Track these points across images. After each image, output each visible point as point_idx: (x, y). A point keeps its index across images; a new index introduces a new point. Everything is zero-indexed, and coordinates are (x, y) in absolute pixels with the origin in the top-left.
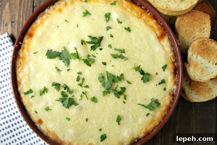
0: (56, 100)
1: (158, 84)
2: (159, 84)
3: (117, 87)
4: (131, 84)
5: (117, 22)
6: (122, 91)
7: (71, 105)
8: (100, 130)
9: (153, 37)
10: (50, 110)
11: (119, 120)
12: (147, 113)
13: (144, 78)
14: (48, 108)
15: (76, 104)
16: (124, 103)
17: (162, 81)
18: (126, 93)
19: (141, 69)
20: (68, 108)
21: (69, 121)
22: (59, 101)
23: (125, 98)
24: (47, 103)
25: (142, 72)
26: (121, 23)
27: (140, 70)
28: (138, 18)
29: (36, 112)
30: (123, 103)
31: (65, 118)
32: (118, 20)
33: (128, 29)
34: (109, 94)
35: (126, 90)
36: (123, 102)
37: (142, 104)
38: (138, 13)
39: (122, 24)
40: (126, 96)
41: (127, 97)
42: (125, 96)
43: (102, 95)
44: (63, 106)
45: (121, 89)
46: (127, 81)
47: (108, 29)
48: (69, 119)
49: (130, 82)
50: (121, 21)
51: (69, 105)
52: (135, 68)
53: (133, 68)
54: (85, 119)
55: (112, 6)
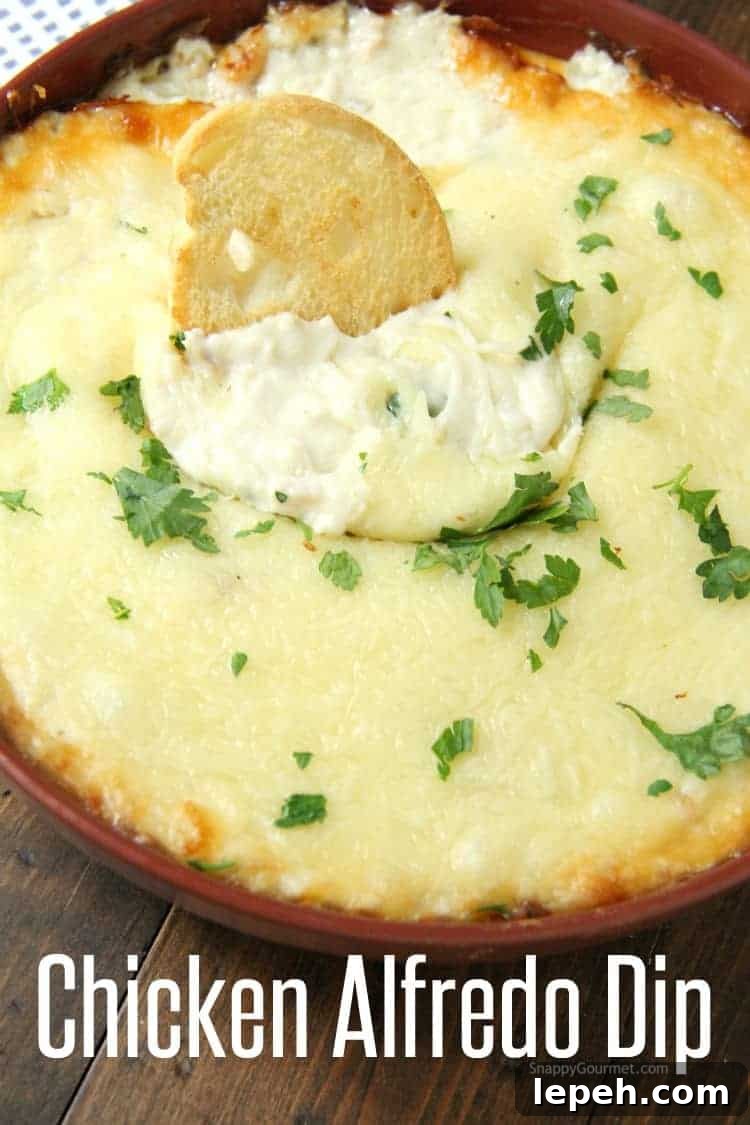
0: (95, 474)
3: (518, 554)
4: (618, 563)
5: (655, 224)
6: (550, 589)
7: (173, 534)
8: (304, 759)
10: (30, 509)
11: (453, 744)
12: (665, 776)
13: (717, 569)
14: (21, 500)
15: (205, 543)
16: (536, 662)
18: (569, 607)
19: (716, 513)
20: (148, 543)
21: (124, 621)
22: (110, 482)
23: (552, 636)
24: (30, 470)
25: (715, 532)
26: (676, 236)
27: (709, 512)
30: (529, 662)
31: (104, 596)
32: (660, 212)
33: (713, 284)
34: (453, 571)
35: (579, 590)
36: (532, 652)
37: (651, 716)
39: (681, 244)
40: (564, 622)
41: (564, 635)
42: (557, 621)
43: (407, 562)
44: (121, 519)
45: (547, 573)
46: (603, 542)
47: (589, 245)
48: (123, 608)
49: (619, 556)
50: (676, 225)
51: (160, 527)
52: (680, 491)
53: (670, 487)
54: (232, 652)
55: (649, 147)
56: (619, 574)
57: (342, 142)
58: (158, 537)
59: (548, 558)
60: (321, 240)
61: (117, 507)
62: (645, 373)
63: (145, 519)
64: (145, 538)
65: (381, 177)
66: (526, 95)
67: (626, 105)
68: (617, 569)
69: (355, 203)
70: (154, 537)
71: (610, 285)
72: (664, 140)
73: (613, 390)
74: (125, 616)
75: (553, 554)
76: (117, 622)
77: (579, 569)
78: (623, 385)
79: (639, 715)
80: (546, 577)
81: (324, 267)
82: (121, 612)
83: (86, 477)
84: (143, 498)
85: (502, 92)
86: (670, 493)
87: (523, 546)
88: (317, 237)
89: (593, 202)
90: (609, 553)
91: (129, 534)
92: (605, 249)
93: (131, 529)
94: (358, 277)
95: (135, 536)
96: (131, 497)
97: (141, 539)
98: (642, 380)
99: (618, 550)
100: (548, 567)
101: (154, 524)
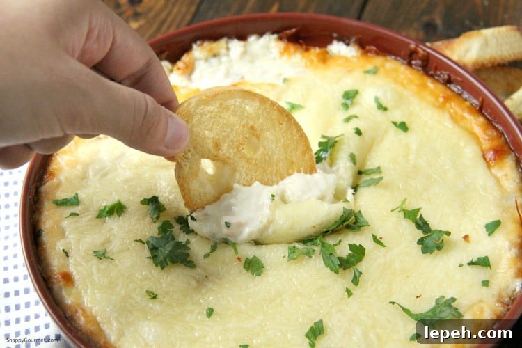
0: (137, 241)
1: (465, 262)
2: (472, 263)
3: (336, 245)
4: (382, 245)
5: (375, 105)
6: (352, 259)
7: (174, 262)
9: (470, 153)
10: (108, 258)
11: (316, 332)
13: (427, 241)
14: (104, 254)
15: (190, 264)
16: (349, 293)
17: (479, 259)
18: (362, 266)
19: (421, 217)
20: (162, 269)
21: (154, 300)
22: (144, 243)
23: (356, 281)
24: (108, 241)
25: (422, 225)
26: (385, 109)
27: (418, 217)
28: (434, 106)
29: (67, 254)
30: (346, 294)
31: (144, 290)
32: (377, 100)
33: (403, 127)
34: (307, 257)
35: (366, 258)
36: (347, 289)
37: (403, 305)
38: (437, 98)
39: (388, 113)
40: (361, 273)
42: (357, 274)
43: (284, 257)
44: (150, 258)
45: (350, 252)
46: (373, 236)
47: (348, 120)
48: (153, 294)
49: (382, 241)
50: (385, 105)
51: (168, 259)
52: (404, 210)
53: (399, 209)
54: (206, 308)
55: (368, 75)
56: (382, 248)
57: (237, 103)
58: (167, 264)
59: (350, 245)
60: (243, 149)
61: (148, 253)
62: (379, 168)
63: (161, 258)
64: (161, 266)
65: (260, 113)
66: (312, 61)
67: (355, 60)
68: (382, 247)
69: (252, 128)
70: (165, 265)
71: (359, 132)
72: (375, 72)
73: (365, 178)
74: (155, 297)
75: (352, 243)
76: (151, 300)
77: (365, 249)
78: (369, 174)
79: (400, 306)
80: (350, 254)
81: (248, 161)
82: (153, 296)
83: (133, 242)
84: (160, 248)
85: (301, 61)
86: (399, 212)
87: (338, 241)
88: (241, 148)
89: (349, 102)
90: (377, 241)
91: (154, 265)
92: (355, 119)
93: (154, 262)
94: (265, 160)
95: (157, 266)
96: (153, 249)
97: (159, 267)
98: (378, 170)
99: (381, 238)
100: (351, 249)
101: (165, 259)
